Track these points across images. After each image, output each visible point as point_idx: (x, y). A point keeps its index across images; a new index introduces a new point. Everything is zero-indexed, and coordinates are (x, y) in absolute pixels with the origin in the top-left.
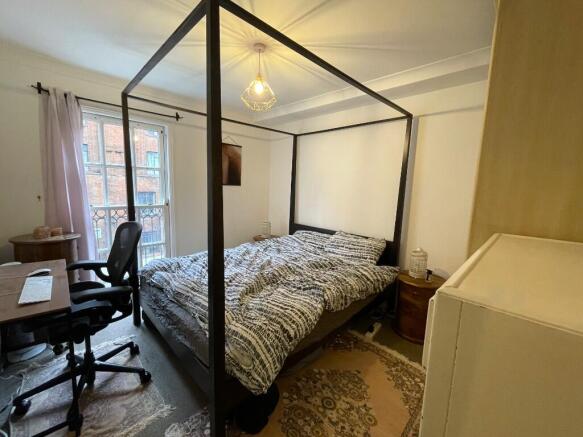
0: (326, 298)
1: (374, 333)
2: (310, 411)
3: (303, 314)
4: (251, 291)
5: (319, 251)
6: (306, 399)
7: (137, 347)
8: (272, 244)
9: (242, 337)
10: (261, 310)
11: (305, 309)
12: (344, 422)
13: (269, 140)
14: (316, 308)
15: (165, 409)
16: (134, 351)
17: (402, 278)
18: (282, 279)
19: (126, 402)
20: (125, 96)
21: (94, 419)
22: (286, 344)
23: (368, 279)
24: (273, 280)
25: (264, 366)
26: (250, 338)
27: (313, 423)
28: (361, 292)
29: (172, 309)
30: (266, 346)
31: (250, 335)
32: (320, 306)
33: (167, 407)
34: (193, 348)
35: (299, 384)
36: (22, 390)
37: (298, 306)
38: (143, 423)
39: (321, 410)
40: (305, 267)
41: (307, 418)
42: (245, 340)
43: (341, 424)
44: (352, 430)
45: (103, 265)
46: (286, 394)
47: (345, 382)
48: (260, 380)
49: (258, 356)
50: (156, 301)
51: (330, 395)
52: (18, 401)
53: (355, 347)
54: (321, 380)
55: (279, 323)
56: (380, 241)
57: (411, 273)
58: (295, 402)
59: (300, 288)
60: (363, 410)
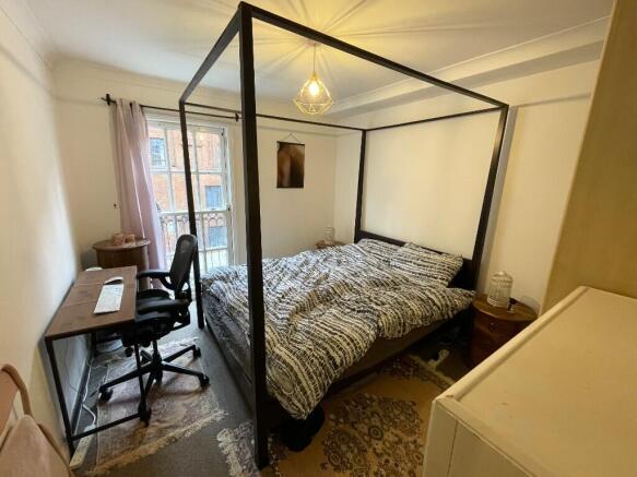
0: (381, 324)
1: (439, 361)
2: (354, 438)
3: (352, 341)
4: (302, 310)
5: (383, 265)
6: (353, 425)
7: (199, 350)
8: (334, 253)
9: (284, 362)
10: (308, 332)
11: (355, 336)
12: (389, 455)
13: (336, 136)
14: (368, 335)
15: (219, 414)
16: (197, 354)
17: (477, 305)
18: (336, 297)
19: (187, 402)
20: (182, 103)
21: (160, 414)
22: (331, 371)
23: (435, 304)
24: (327, 299)
25: (305, 393)
26: (292, 364)
27: (356, 451)
28: (424, 318)
29: (226, 322)
30: (309, 373)
31: (292, 361)
32: (372, 332)
33: (221, 412)
34: (242, 364)
35: (347, 408)
36: (107, 379)
37: (348, 331)
38: (199, 424)
39: (366, 438)
40: (364, 285)
41: (351, 445)
42: (288, 365)
43: (386, 457)
44: (397, 465)
45: (166, 274)
46: (332, 416)
47: (397, 412)
48: (300, 406)
49: (299, 382)
50: (214, 311)
51: (378, 424)
52: (103, 389)
53: (414, 375)
54: (371, 406)
55: (325, 349)
56: (456, 259)
57: (489, 300)
58: (341, 426)
59: (354, 310)
60: (412, 446)
